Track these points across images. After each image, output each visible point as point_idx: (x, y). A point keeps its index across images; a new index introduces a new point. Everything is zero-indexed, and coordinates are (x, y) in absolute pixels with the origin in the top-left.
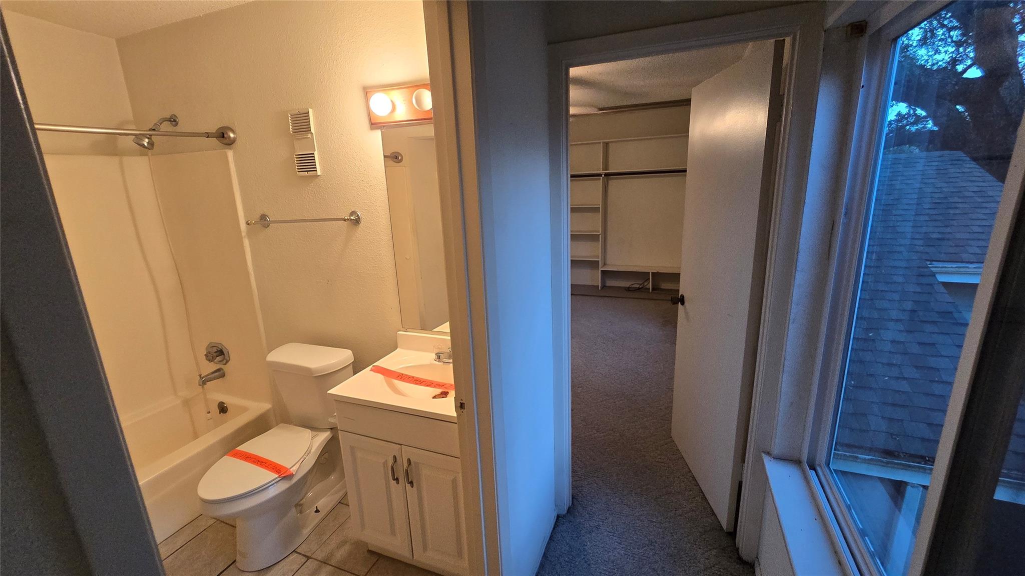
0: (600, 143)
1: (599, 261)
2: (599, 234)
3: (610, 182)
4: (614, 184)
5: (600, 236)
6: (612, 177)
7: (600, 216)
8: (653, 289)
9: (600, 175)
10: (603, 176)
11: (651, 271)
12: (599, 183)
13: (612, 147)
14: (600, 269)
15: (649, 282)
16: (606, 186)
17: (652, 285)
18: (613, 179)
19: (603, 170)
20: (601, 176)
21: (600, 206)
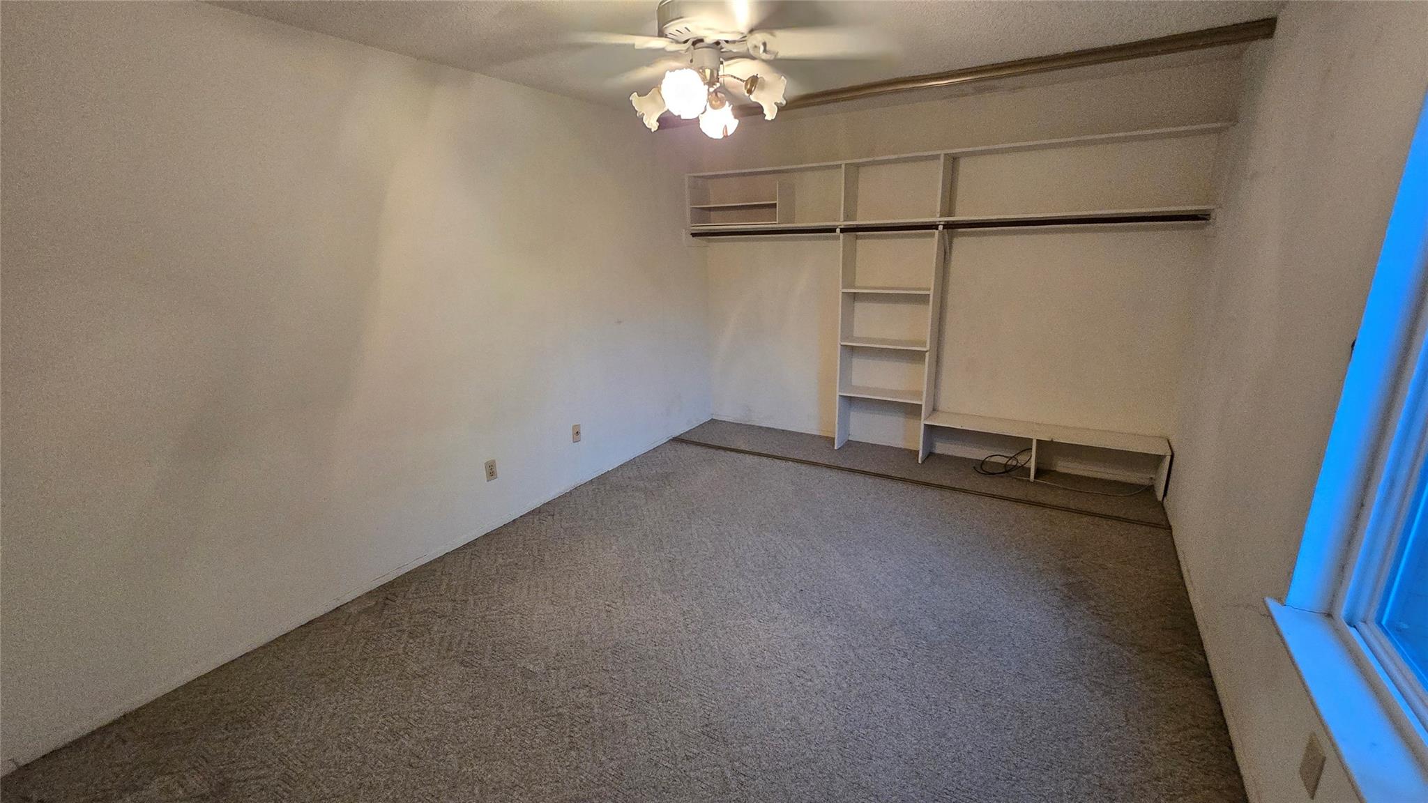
0: (937, 157)
1: (921, 405)
2: (925, 350)
3: (955, 240)
4: (964, 245)
5: (927, 354)
6: (960, 230)
7: (929, 311)
8: (1039, 472)
9: (933, 226)
10: (941, 227)
11: (1035, 437)
12: (931, 244)
13: (965, 166)
14: (923, 422)
15: (1031, 457)
16: (948, 251)
17: (1037, 463)
18: (964, 234)
19: (941, 216)
20: (937, 229)
21: (931, 293)
